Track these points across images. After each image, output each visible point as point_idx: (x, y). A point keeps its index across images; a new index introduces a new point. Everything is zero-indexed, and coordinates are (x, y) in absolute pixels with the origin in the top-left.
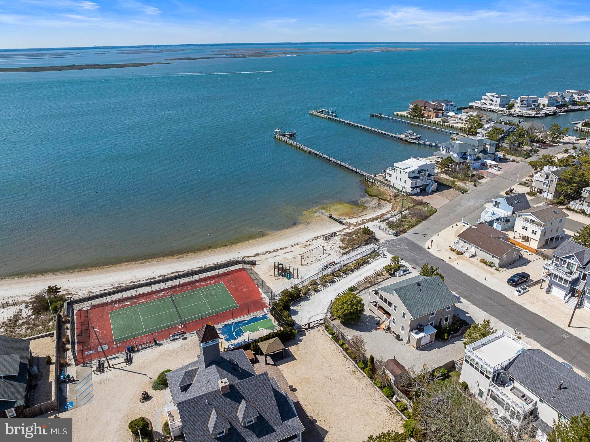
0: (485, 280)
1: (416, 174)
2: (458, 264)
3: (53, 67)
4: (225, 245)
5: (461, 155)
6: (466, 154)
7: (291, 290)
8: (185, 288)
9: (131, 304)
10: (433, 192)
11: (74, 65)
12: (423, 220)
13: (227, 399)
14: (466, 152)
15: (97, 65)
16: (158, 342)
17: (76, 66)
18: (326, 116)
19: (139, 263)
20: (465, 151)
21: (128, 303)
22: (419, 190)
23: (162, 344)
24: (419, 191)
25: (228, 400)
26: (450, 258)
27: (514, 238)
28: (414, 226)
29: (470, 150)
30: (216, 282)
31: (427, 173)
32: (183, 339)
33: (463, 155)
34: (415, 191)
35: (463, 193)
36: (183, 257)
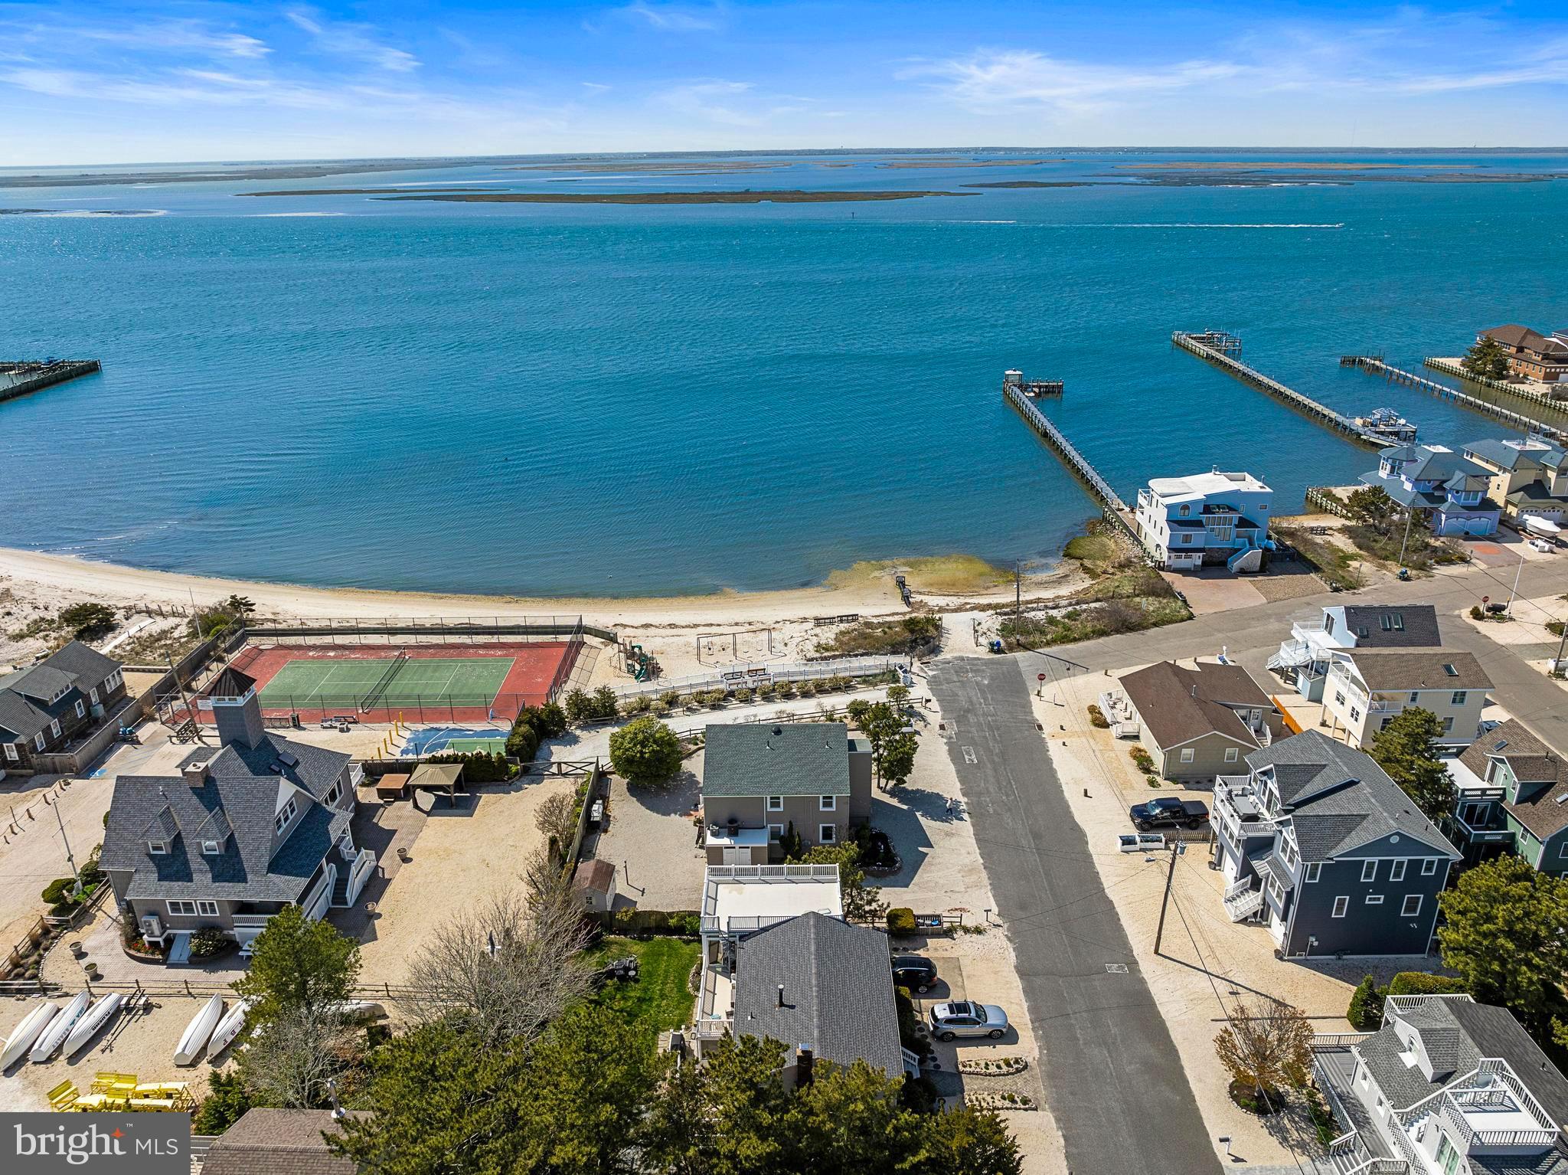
0: (1086, 794)
1: (1191, 515)
2: (1064, 744)
3: (704, 193)
4: (616, 598)
5: (1428, 487)
6: (1446, 485)
7: (591, 695)
8: (444, 652)
9: (334, 657)
10: (1243, 572)
11: (747, 192)
12: (1118, 631)
13: (195, 797)
14: (1445, 481)
15: (798, 192)
16: (302, 724)
17: (751, 193)
18: (1203, 349)
19: (433, 597)
20: (1444, 478)
21: (332, 654)
22: (1197, 559)
23: (304, 729)
24: (1199, 562)
25: (195, 800)
26: (1062, 728)
27: (1323, 724)
28: (1075, 640)
29: (1462, 475)
30: (505, 655)
31: (1235, 516)
32: (342, 730)
33: (1436, 488)
34: (1184, 562)
35: (1336, 590)
36: (517, 601)
